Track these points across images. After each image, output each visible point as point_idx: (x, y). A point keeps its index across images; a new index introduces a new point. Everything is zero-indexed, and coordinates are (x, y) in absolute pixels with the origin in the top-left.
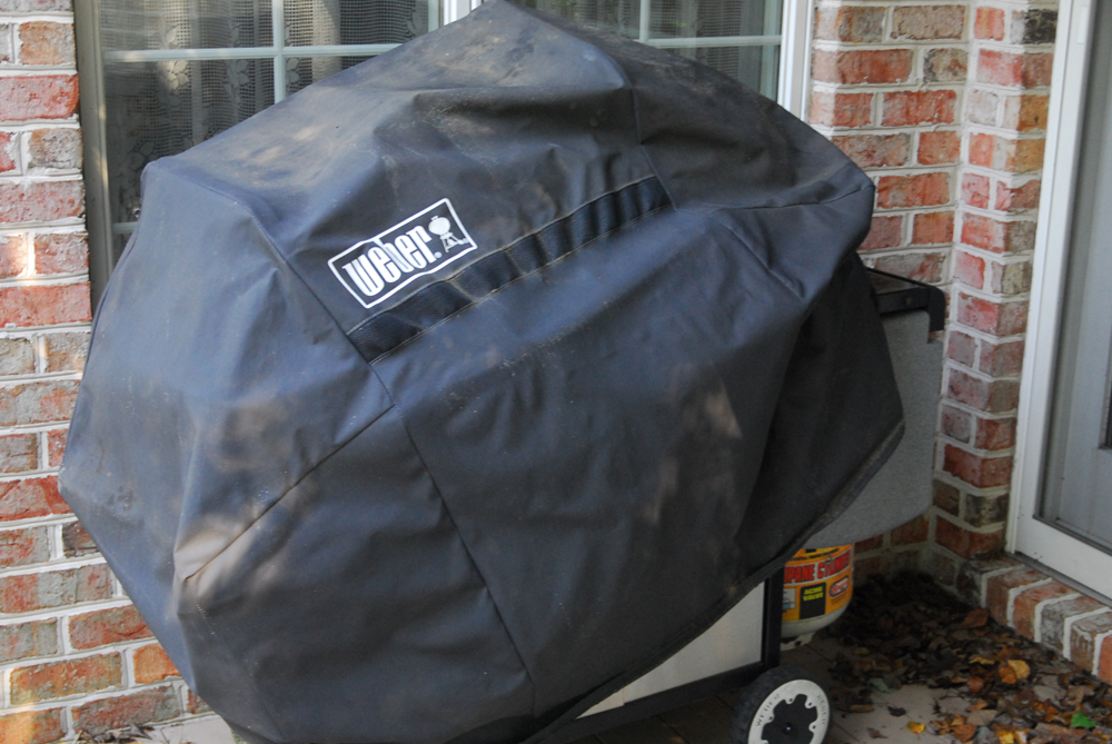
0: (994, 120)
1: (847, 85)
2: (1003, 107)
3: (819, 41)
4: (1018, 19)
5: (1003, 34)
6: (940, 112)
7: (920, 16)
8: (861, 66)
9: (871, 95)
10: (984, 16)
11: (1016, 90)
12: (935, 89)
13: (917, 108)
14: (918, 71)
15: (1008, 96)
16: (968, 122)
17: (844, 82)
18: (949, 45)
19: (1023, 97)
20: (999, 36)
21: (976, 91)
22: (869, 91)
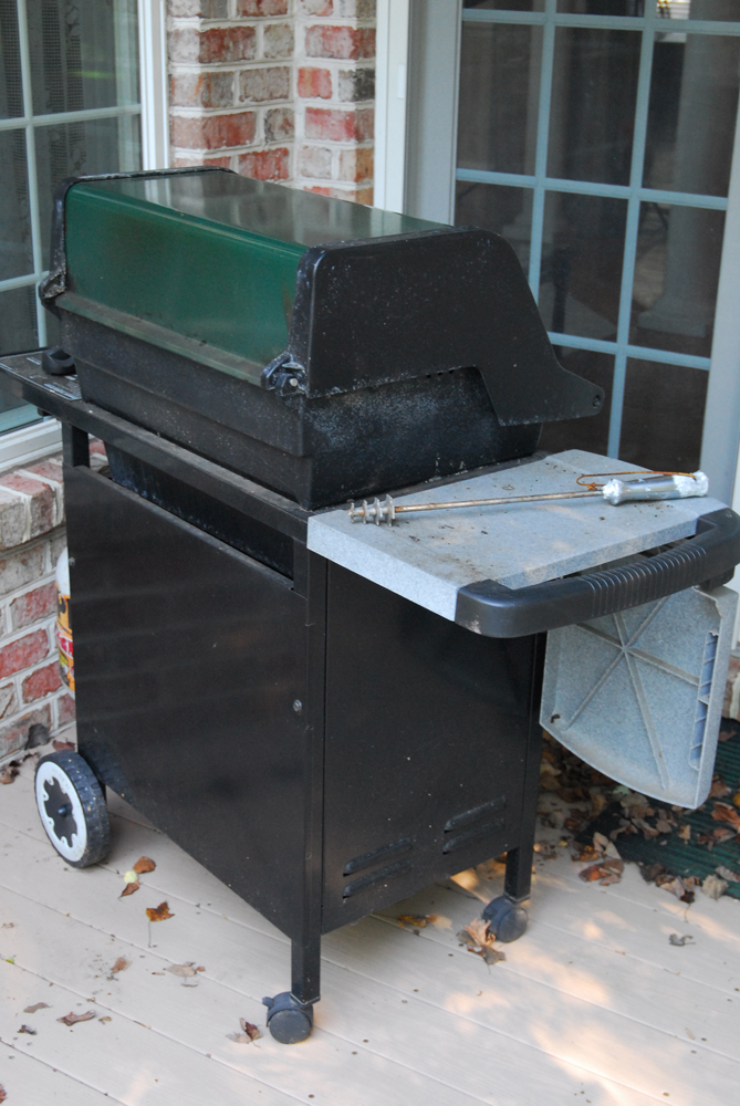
0: (329, 173)
1: (212, 150)
2: (338, 161)
3: (176, 108)
4: (345, 78)
5: (331, 93)
6: (279, 169)
7: (258, 78)
8: (220, 130)
9: (229, 158)
10: (307, 76)
11: (352, 145)
12: (274, 148)
13: (263, 168)
14: (260, 133)
15: (342, 151)
16: (301, 176)
17: (209, 147)
18: (279, 105)
19: (357, 150)
20: (326, 95)
21: (307, 147)
22: (228, 154)
